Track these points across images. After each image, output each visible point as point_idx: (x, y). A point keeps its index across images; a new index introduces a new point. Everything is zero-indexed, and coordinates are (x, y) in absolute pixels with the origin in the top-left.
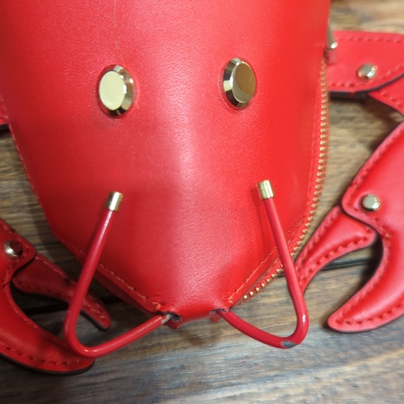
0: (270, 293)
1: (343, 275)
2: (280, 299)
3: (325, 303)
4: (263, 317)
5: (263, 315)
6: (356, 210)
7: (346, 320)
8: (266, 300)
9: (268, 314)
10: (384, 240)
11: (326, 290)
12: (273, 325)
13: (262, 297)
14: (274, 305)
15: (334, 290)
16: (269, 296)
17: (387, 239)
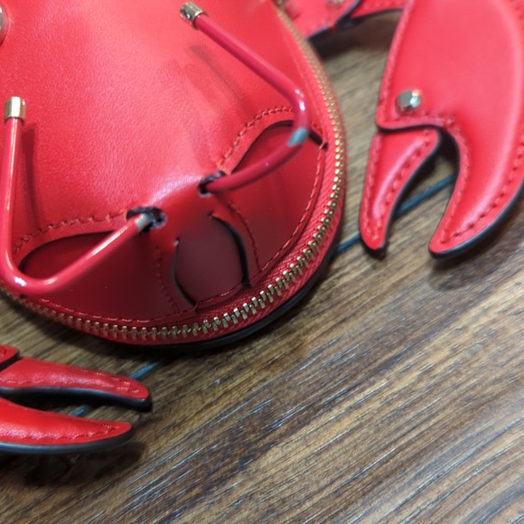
0: (347, 270)
1: (431, 207)
2: (363, 270)
3: (422, 246)
4: (351, 298)
5: (349, 296)
6: (397, 120)
7: (452, 235)
8: (345, 280)
9: (355, 293)
10: (450, 130)
11: (418, 232)
12: (369, 300)
13: (339, 278)
14: (357, 280)
15: (428, 227)
16: (348, 273)
17: (452, 125)
